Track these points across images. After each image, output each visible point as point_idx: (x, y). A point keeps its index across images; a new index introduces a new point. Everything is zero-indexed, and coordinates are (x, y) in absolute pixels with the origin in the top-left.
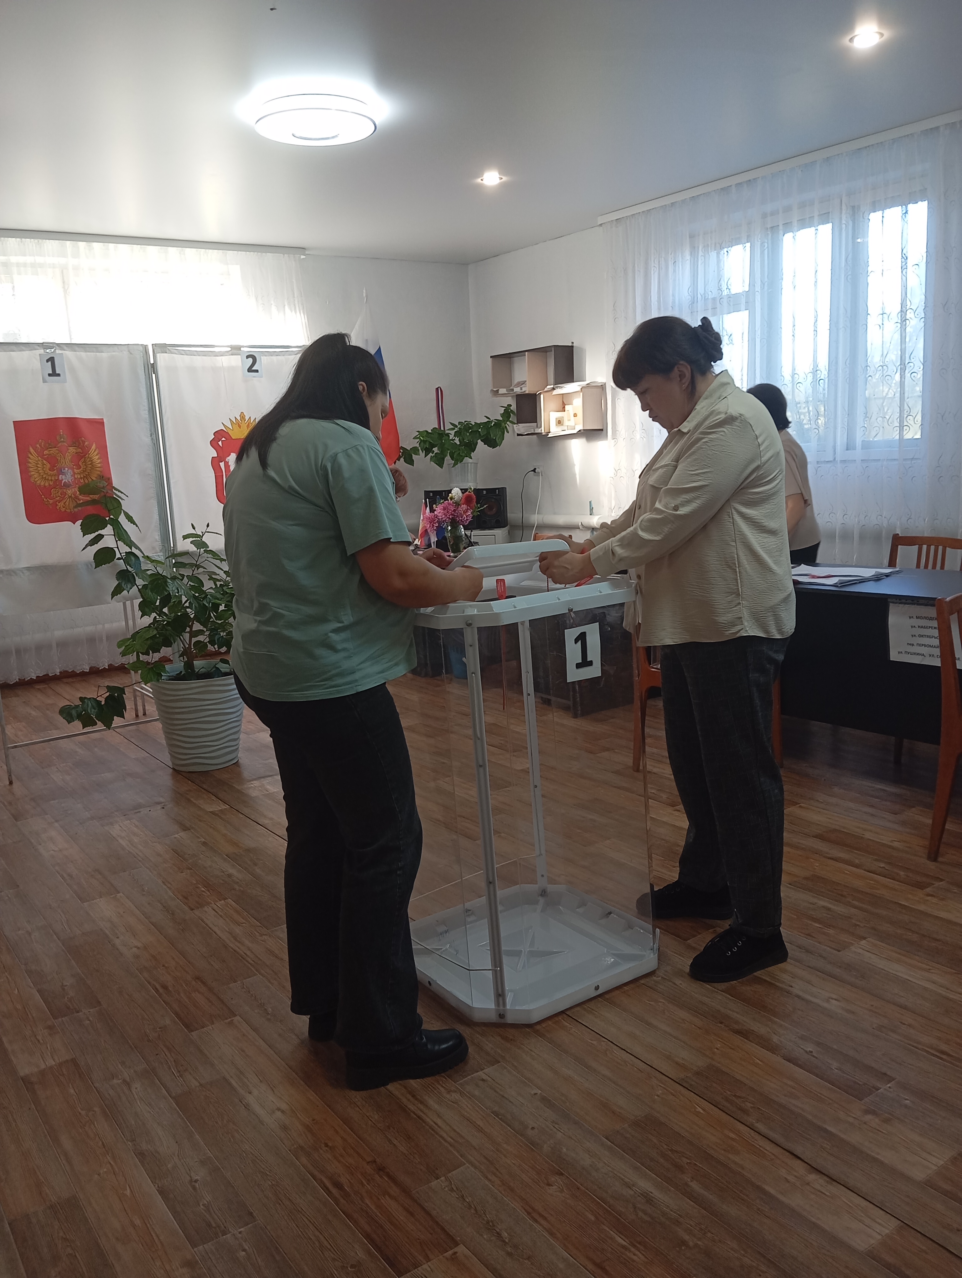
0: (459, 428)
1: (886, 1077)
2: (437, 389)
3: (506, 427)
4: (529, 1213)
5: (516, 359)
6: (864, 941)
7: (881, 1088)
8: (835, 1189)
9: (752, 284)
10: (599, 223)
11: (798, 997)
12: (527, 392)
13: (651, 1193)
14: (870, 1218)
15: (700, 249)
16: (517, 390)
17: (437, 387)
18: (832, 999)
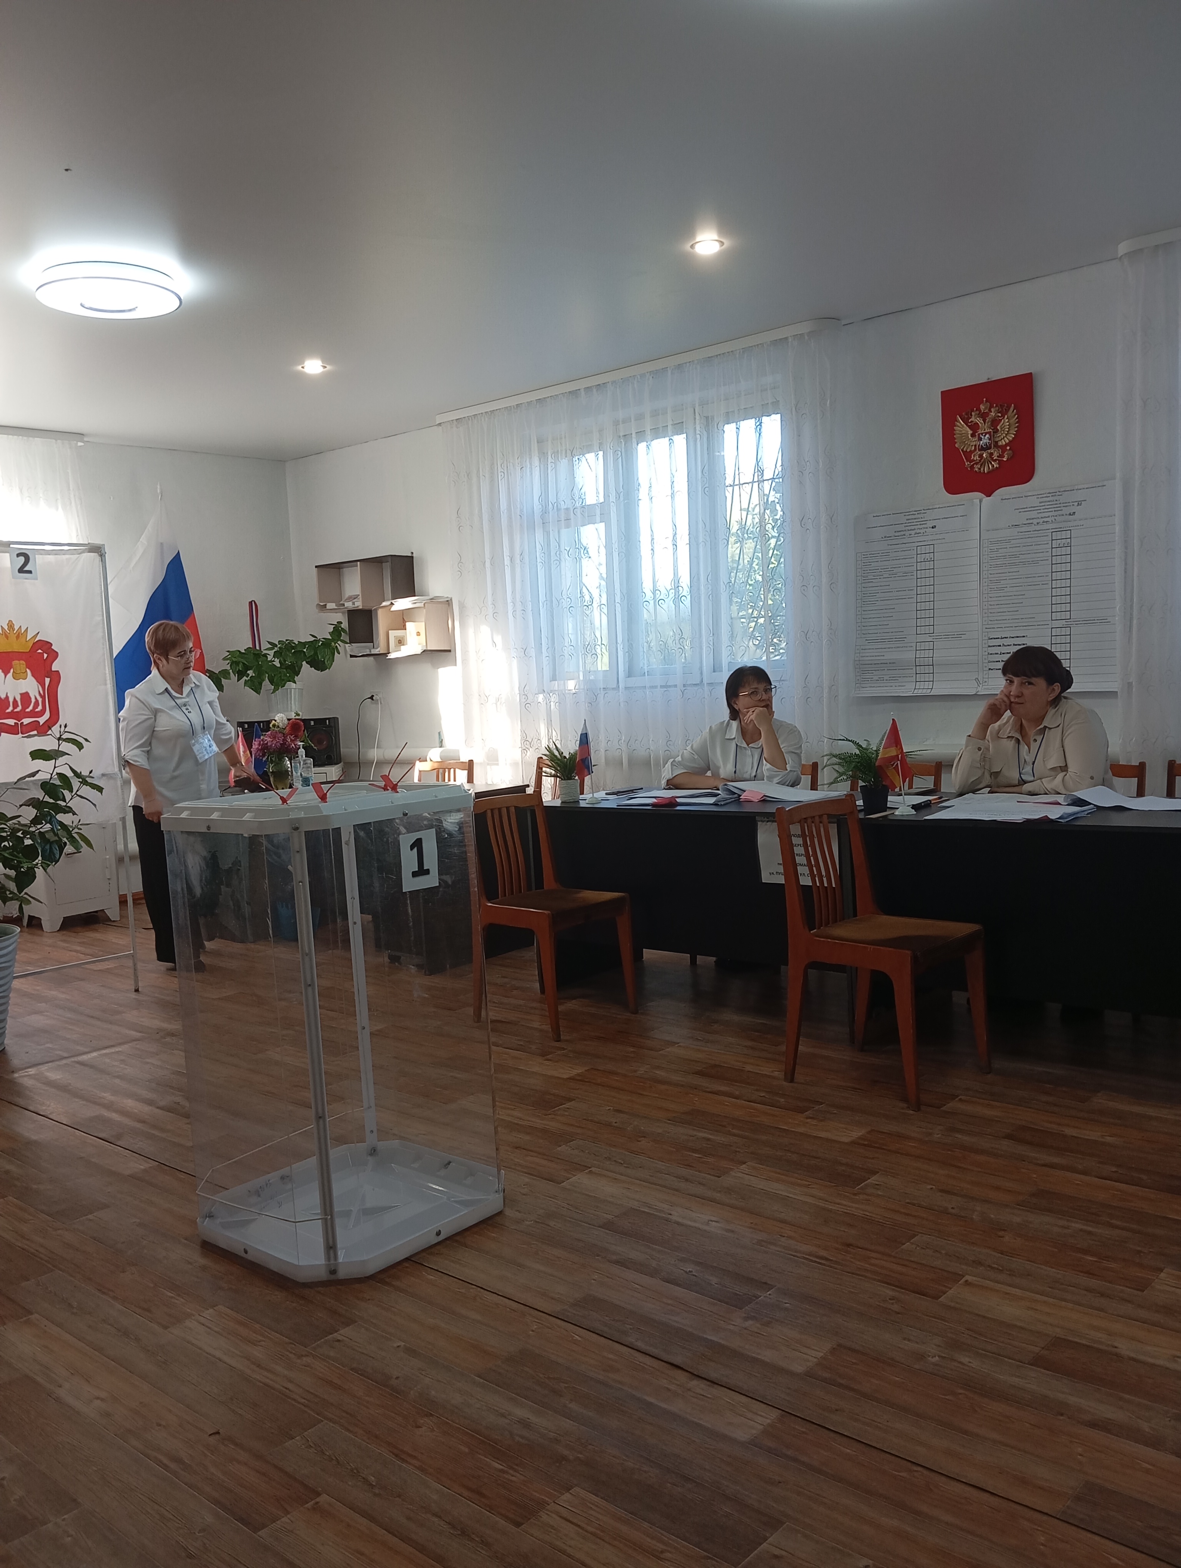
0: (279, 648)
1: (766, 1286)
2: (251, 603)
3: (336, 646)
4: (396, 1456)
5: (346, 571)
6: (744, 1166)
7: (761, 1296)
8: (717, 1391)
9: (606, 495)
10: (437, 423)
11: (678, 1223)
12: (361, 607)
13: (528, 1419)
14: (751, 1412)
15: (549, 454)
16: (349, 605)
17: (250, 600)
18: (711, 1221)
